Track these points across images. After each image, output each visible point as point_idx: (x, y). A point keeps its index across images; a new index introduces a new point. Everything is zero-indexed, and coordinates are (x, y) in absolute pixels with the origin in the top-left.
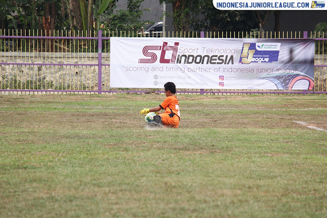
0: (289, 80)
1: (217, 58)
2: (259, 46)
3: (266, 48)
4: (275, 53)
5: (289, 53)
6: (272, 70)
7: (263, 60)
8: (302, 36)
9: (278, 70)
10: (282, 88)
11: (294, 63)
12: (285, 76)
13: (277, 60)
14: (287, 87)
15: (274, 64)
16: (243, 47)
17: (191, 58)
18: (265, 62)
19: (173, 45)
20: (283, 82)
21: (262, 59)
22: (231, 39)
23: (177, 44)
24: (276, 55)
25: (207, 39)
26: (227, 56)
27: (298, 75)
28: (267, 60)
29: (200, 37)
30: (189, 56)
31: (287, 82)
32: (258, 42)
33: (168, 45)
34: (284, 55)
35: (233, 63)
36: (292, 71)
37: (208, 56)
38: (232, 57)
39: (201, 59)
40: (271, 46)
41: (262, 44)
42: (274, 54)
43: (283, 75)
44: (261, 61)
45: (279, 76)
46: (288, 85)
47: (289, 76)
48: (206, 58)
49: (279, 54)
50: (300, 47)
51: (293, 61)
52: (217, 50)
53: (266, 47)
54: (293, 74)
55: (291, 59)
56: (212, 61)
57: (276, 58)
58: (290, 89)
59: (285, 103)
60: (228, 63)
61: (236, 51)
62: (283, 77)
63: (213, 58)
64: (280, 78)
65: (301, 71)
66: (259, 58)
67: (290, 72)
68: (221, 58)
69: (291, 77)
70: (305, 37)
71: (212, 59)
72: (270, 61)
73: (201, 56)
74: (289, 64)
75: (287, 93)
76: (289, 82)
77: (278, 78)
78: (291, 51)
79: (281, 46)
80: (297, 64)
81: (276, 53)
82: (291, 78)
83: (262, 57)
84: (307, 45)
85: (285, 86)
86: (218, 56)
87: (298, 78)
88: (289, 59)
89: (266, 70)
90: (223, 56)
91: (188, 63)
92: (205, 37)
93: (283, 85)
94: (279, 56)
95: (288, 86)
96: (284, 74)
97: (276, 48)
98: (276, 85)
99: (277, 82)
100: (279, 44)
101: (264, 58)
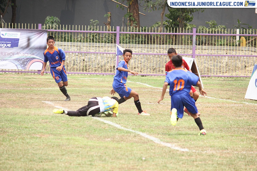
0: (27, 62)
2: (3, 35)
3: (9, 36)
4: (15, 40)
5: (27, 40)
6: (13, 53)
8: (37, 28)
9: (18, 54)
10: (21, 69)
11: (31, 49)
12: (24, 58)
13: (17, 46)
14: (25, 68)
15: (15, 49)
18: (8, 47)
20: (22, 63)
21: (5, 45)
24: (16, 42)
27: (34, 58)
28: (9, 45)
31: (26, 63)
32: (2, 31)
34: (23, 42)
36: (30, 55)
40: (13, 34)
43: (22, 58)
45: (18, 59)
46: (26, 66)
47: (27, 59)
49: (20, 41)
50: (36, 36)
51: (30, 47)
54: (30, 57)
55: (28, 45)
57: (17, 45)
58: (27, 69)
62: (22, 59)
64: (20, 60)
65: (36, 56)
66: (3, 44)
67: (28, 56)
69: (28, 60)
70: (40, 28)
72: (12, 47)
74: (26, 51)
75: (25, 72)
76: (27, 64)
77: (18, 60)
78: (29, 40)
79: (21, 35)
80: (33, 49)
81: (16, 41)
82: (29, 61)
84: (41, 35)
85: (23, 66)
87: (34, 60)
88: (27, 46)
89: (9, 54)
93: (22, 66)
94: (19, 43)
95: (26, 67)
96: (23, 57)
97: (17, 36)
98: (16, 65)
99: (17, 63)
100: (19, 33)
101: (7, 44)
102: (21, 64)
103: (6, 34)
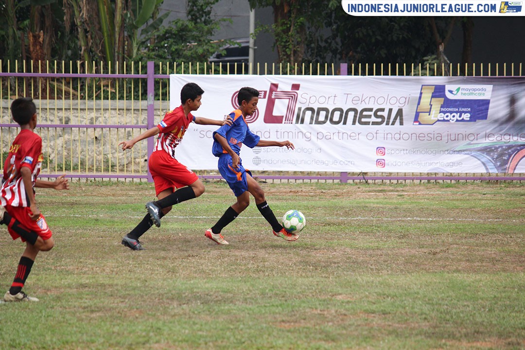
0: (510, 155)
1: (372, 113)
2: (451, 92)
3: (465, 94)
4: (481, 103)
5: (508, 103)
6: (476, 135)
7: (460, 116)
9: (487, 136)
10: (495, 171)
11: (517, 123)
12: (501, 147)
13: (485, 117)
14: (506, 169)
15: (479, 125)
16: (421, 93)
17: (323, 114)
18: (463, 120)
19: (289, 89)
20: (497, 158)
21: (457, 116)
22: (397, 77)
23: (296, 87)
24: (483, 108)
25: (353, 77)
26: (390, 110)
28: (466, 117)
29: (340, 75)
30: (320, 110)
32: (450, 82)
33: (278, 90)
34: (498, 109)
35: (401, 124)
36: (515, 138)
37: (355, 110)
38: (400, 112)
39: (341, 116)
40: (474, 90)
42: (479, 106)
43: (497, 146)
44: (455, 119)
45: (489, 148)
46: (507, 163)
47: (510, 147)
48: (351, 115)
49: (491, 105)
51: (516, 119)
52: (372, 99)
53: (464, 92)
54: (517, 144)
55: (512, 116)
56: (363, 120)
57: (484, 114)
58: (510, 172)
60: (393, 124)
61: (408, 100)
62: (497, 149)
63: (365, 113)
64: (492, 151)
66: (451, 113)
67: (511, 140)
68: (379, 113)
69: (513, 149)
71: (362, 116)
72: (473, 119)
73: (341, 110)
74: (509, 125)
75: (505, 179)
76: (508, 159)
77: (487, 150)
78: (513, 101)
79: (493, 90)
80: (523, 125)
81: (483, 105)
82: (513, 152)
83: (457, 112)
86: (374, 110)
88: (508, 116)
89: (466, 137)
90: (383, 110)
91: (318, 122)
92: (349, 73)
93: (498, 164)
94: (489, 110)
95: (507, 166)
96: (500, 144)
97: (484, 94)
98: (484, 164)
99: (486, 158)
100: (489, 87)
101: (461, 113)
102: (496, 160)
103: (458, 90)
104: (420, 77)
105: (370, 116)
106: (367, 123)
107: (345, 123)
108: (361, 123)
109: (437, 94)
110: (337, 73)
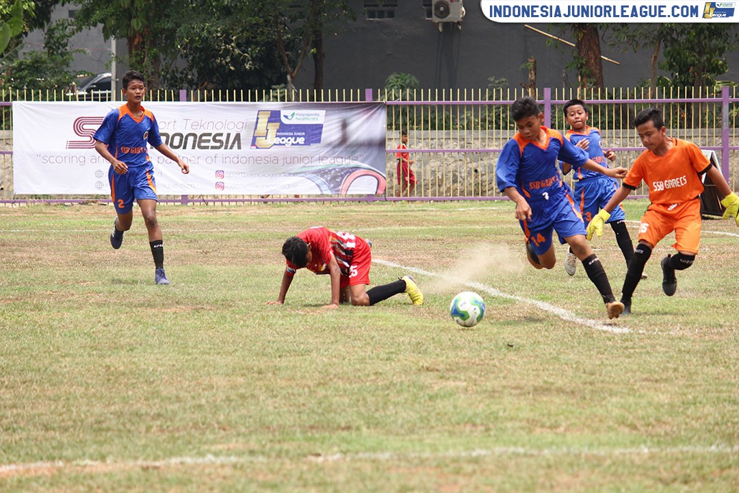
0: (342, 176)
1: (211, 138)
2: (286, 117)
3: (299, 119)
4: (315, 128)
5: (340, 128)
6: (310, 158)
7: (295, 140)
8: (363, 98)
9: (321, 159)
10: (329, 192)
11: (349, 146)
12: (334, 169)
13: (319, 141)
14: (339, 191)
15: (314, 147)
16: (258, 118)
18: (298, 144)
20: (330, 180)
21: (292, 140)
22: (235, 102)
24: (317, 132)
25: (192, 103)
26: (229, 135)
27: (357, 167)
28: (301, 140)
29: (179, 101)
31: (339, 180)
32: (285, 108)
34: (331, 133)
35: (239, 147)
36: (347, 161)
37: (194, 135)
38: (238, 137)
39: (181, 140)
40: (308, 115)
41: (292, 112)
42: (313, 130)
43: (331, 169)
44: (290, 143)
45: (323, 171)
46: (340, 185)
47: (342, 170)
48: (191, 139)
49: (324, 129)
50: (360, 117)
51: (348, 143)
52: (211, 124)
53: (298, 117)
54: (349, 166)
55: (344, 140)
56: (202, 144)
57: (317, 138)
58: (343, 193)
59: (333, 219)
60: (231, 148)
61: (245, 125)
62: (330, 171)
63: (204, 138)
64: (326, 173)
65: (363, 162)
66: (286, 137)
67: (344, 163)
68: (218, 138)
69: (345, 171)
70: (369, 99)
71: (201, 141)
72: (307, 143)
73: (181, 135)
74: (341, 149)
75: (338, 201)
76: (341, 181)
77: (322, 173)
78: (344, 125)
79: (326, 115)
80: (355, 148)
81: (317, 129)
82: (346, 174)
83: (292, 136)
84: (372, 114)
85: (334, 187)
86: (213, 135)
87: (358, 173)
88: (340, 140)
89: (301, 160)
90: (221, 135)
92: (188, 100)
93: (332, 185)
95: (340, 188)
96: (333, 167)
97: (317, 119)
98: (318, 186)
99: (320, 180)
100: (322, 112)
101: (296, 137)
102: (330, 182)
103: (293, 115)
104: (257, 103)
105: (209, 141)
106: (207, 147)
107: (185, 148)
108: (200, 147)
109: (273, 119)
110: (177, 99)
